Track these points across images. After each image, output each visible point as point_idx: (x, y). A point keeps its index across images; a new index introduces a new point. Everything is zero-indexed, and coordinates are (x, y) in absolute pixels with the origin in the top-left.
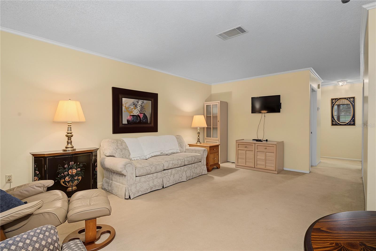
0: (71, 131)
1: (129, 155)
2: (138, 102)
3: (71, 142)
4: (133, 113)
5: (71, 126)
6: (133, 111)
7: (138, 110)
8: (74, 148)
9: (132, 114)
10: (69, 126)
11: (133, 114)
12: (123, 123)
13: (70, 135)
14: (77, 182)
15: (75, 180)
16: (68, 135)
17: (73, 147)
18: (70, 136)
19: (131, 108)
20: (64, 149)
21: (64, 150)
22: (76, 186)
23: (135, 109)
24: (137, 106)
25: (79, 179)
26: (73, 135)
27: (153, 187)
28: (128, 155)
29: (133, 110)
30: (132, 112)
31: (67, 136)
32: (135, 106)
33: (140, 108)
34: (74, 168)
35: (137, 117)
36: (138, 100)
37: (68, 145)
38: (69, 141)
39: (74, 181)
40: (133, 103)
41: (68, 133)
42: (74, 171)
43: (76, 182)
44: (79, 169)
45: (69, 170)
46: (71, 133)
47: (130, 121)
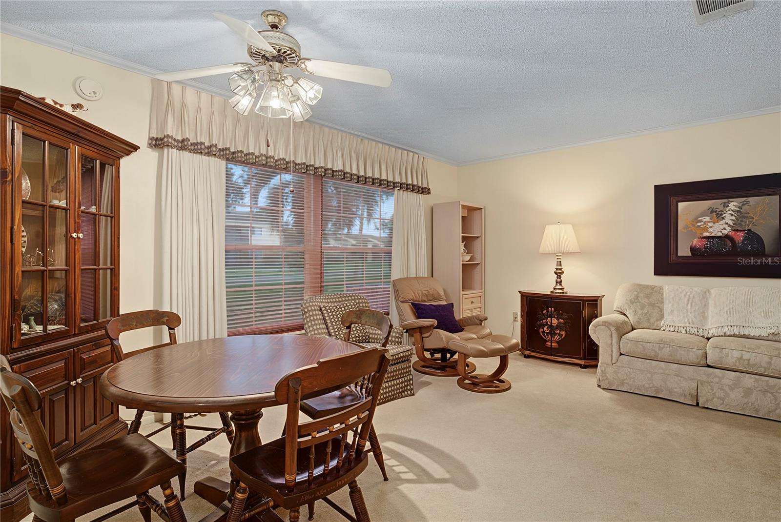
0: (561, 266)
1: (658, 319)
2: (726, 204)
3: (561, 281)
4: (709, 232)
5: (560, 259)
6: (711, 227)
7: (727, 223)
8: (565, 290)
9: (706, 234)
10: (558, 259)
11: (708, 234)
12: (679, 255)
13: (561, 271)
14: (559, 338)
15: (556, 334)
16: (558, 271)
17: (562, 289)
18: (560, 273)
19: (703, 221)
20: (552, 290)
21: (552, 292)
22: (557, 342)
23: (714, 223)
24: (722, 215)
25: (562, 335)
26: (563, 272)
27: (664, 390)
28: (655, 319)
29: (711, 224)
30: (706, 230)
31: (556, 273)
32: (717, 215)
33: (734, 218)
34: (554, 317)
35: (725, 241)
36: (726, 200)
37: (556, 285)
38: (559, 280)
39: (555, 336)
40: (711, 209)
41: (557, 269)
42: (555, 321)
43: (557, 337)
44: (562, 321)
45: (547, 318)
46: (561, 269)
47: (700, 249)
